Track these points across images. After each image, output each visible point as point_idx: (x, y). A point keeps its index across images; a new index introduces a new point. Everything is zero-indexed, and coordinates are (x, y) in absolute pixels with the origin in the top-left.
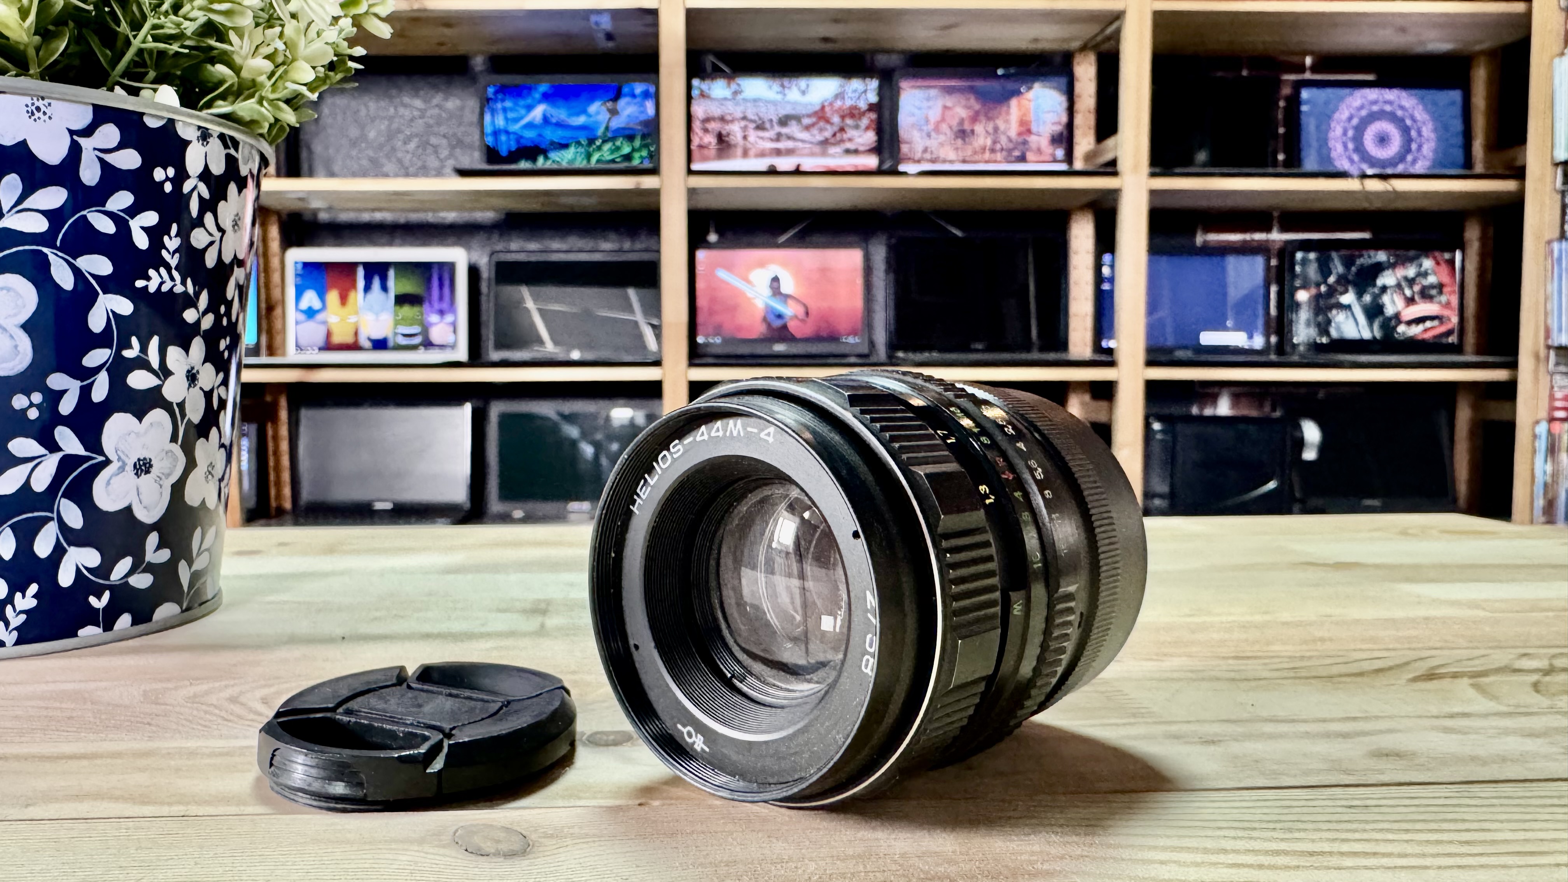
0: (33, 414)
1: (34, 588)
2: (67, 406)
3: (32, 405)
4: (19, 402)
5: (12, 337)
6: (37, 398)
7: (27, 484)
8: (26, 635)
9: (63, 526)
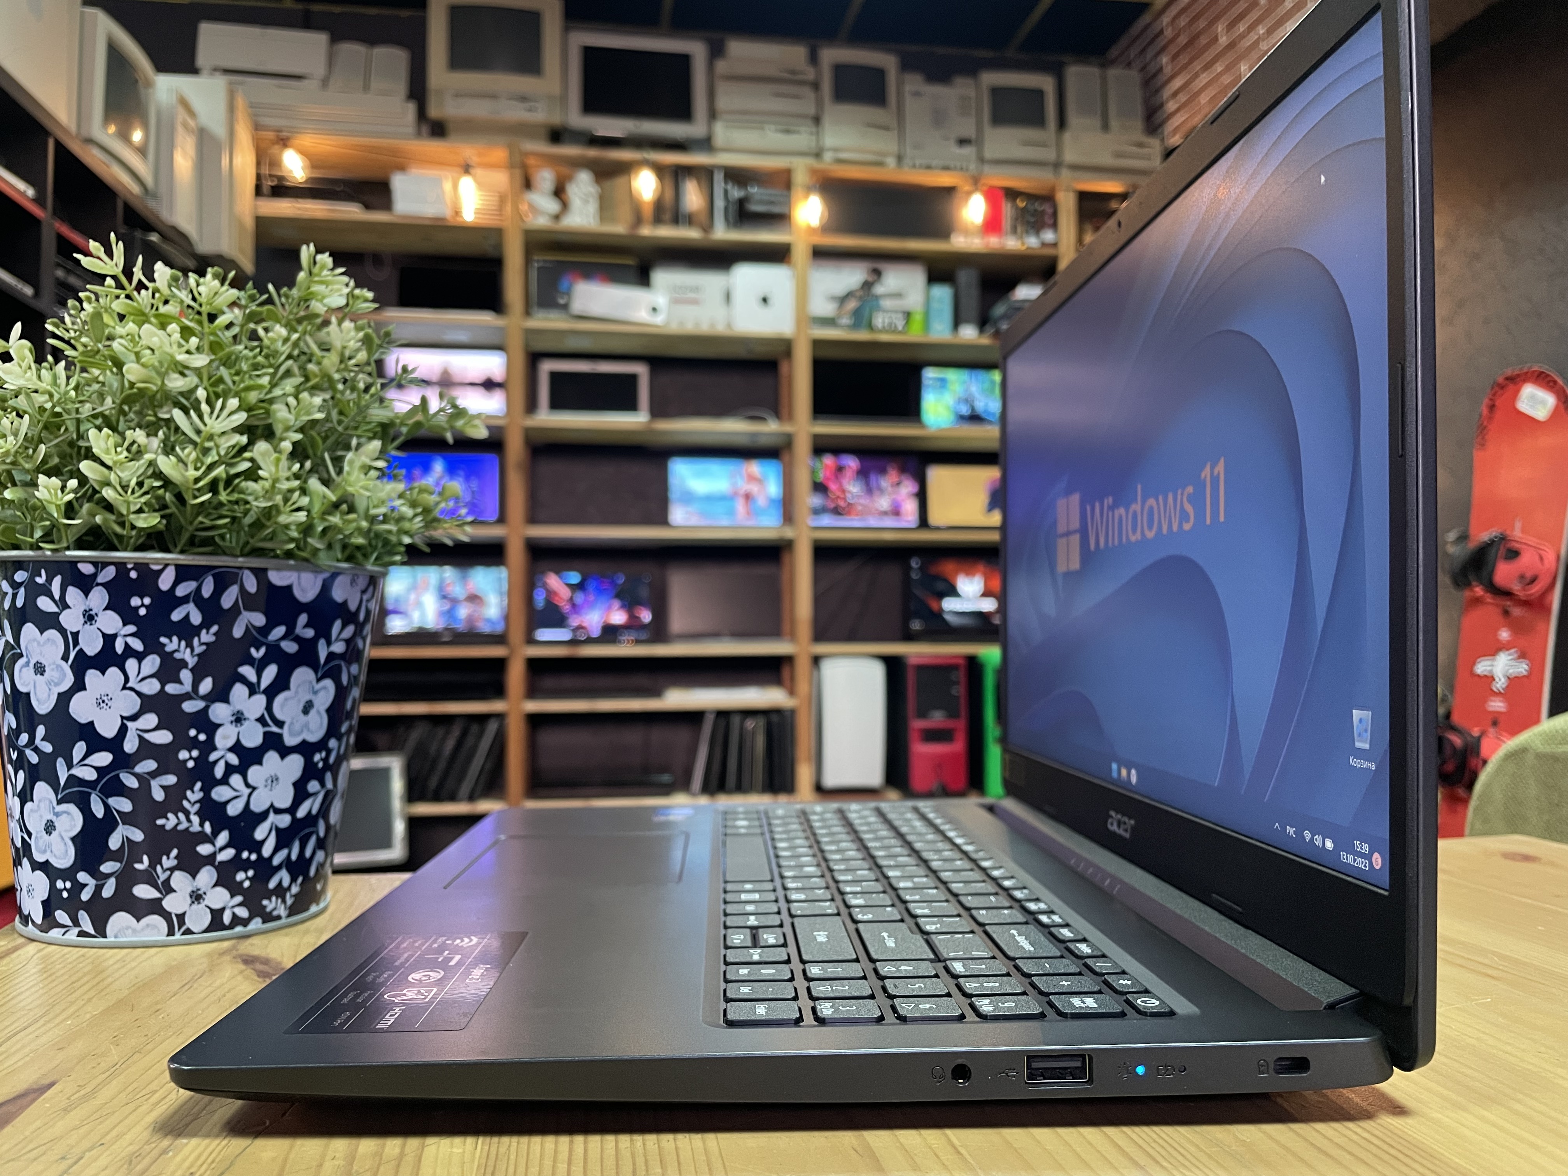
0: (321, 765)
1: (300, 879)
2: (332, 760)
3: (322, 759)
4: (317, 757)
5: (321, 718)
6: (324, 754)
7: (310, 812)
8: (293, 911)
9: (318, 838)
